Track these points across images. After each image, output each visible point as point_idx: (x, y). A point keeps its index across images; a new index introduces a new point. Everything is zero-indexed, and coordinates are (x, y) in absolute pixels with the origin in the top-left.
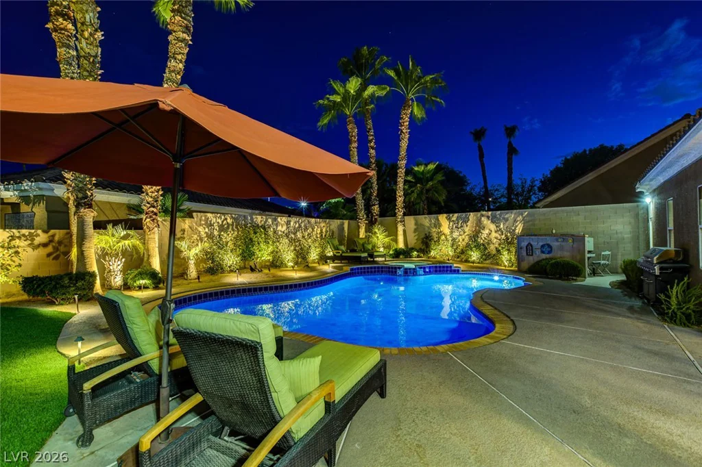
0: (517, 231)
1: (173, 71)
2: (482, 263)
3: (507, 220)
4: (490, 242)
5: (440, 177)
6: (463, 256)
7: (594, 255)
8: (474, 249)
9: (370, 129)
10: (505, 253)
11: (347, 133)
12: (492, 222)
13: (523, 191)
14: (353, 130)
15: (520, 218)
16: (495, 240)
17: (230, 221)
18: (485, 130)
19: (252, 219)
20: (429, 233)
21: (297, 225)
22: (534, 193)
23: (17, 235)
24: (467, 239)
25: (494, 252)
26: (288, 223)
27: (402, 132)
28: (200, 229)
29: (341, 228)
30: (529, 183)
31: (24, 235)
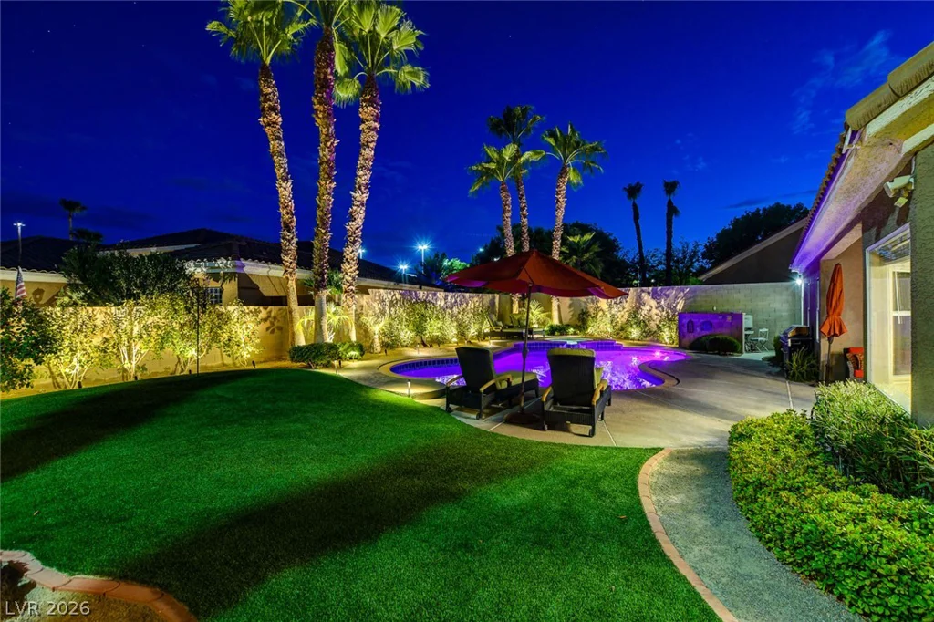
0: (678, 308)
1: (367, 159)
2: (642, 340)
3: (668, 296)
4: (650, 319)
5: (596, 248)
6: (621, 333)
7: (752, 332)
8: (634, 326)
9: (522, 195)
10: (666, 330)
11: (500, 201)
12: (653, 298)
13: (685, 257)
14: (506, 198)
15: (681, 295)
16: (656, 317)
17: (398, 296)
18: (641, 186)
19: (416, 294)
20: (586, 308)
21: (453, 301)
22: (698, 260)
23: (247, 311)
24: (626, 316)
25: (655, 329)
26: (446, 298)
27: (558, 201)
28: (375, 305)
29: (492, 302)
30: (691, 247)
31: (251, 311)
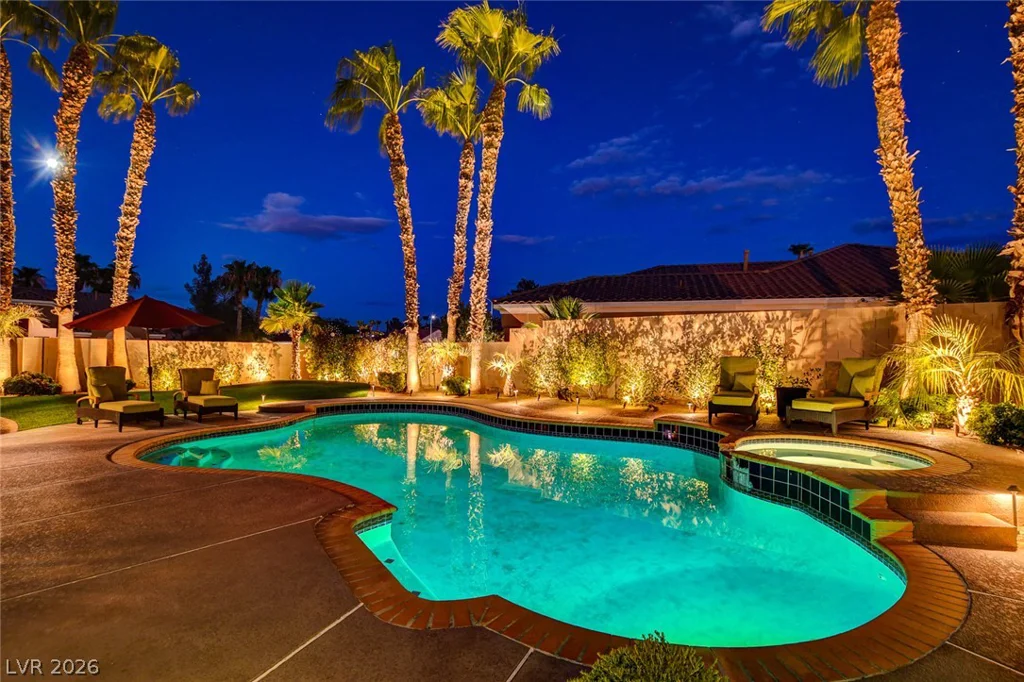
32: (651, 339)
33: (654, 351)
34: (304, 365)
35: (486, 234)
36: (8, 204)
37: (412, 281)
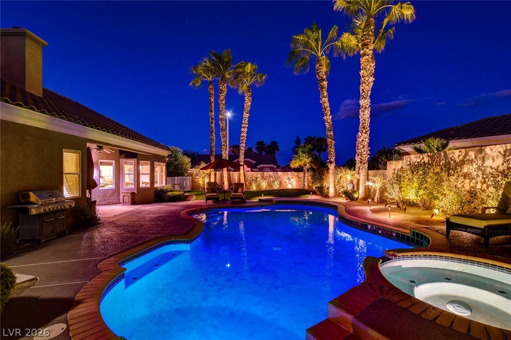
32: (475, 166)
33: (478, 176)
34: (309, 182)
35: (366, 108)
36: (213, 131)
37: (330, 140)
